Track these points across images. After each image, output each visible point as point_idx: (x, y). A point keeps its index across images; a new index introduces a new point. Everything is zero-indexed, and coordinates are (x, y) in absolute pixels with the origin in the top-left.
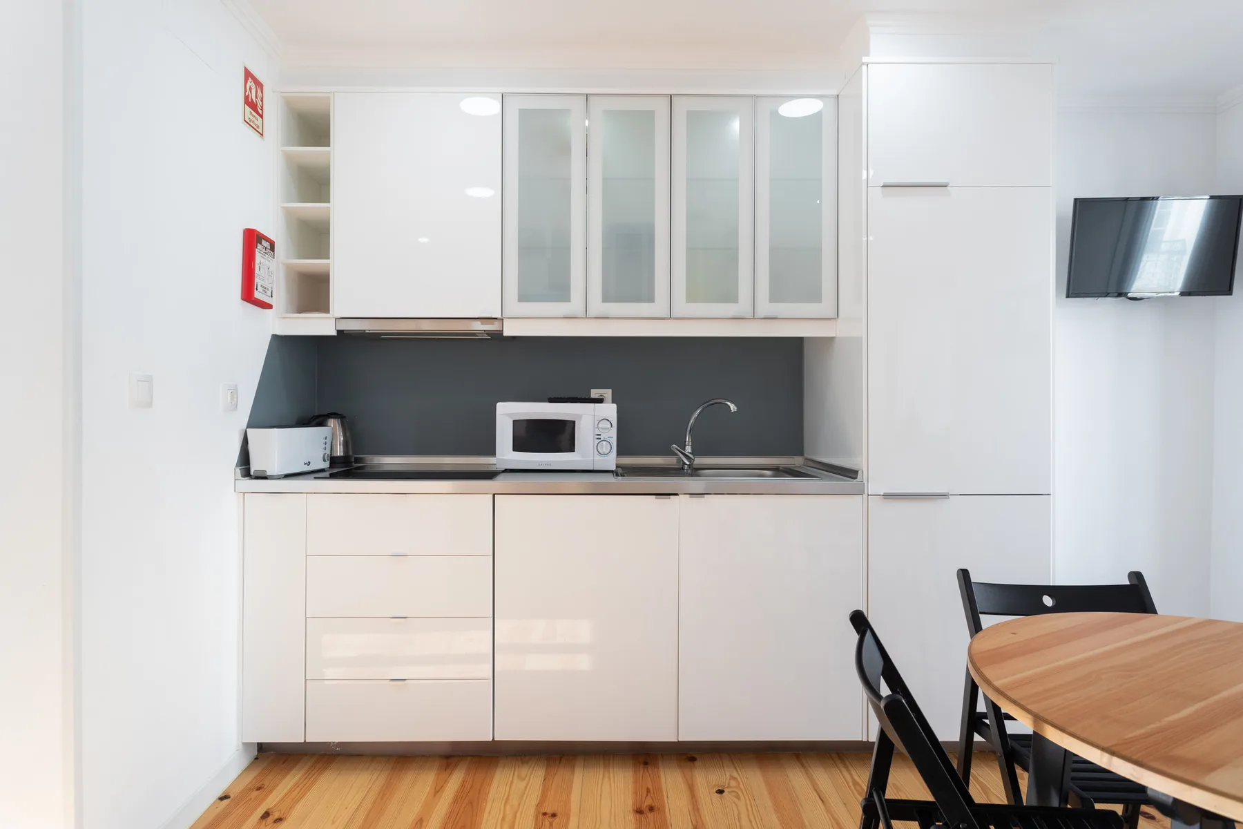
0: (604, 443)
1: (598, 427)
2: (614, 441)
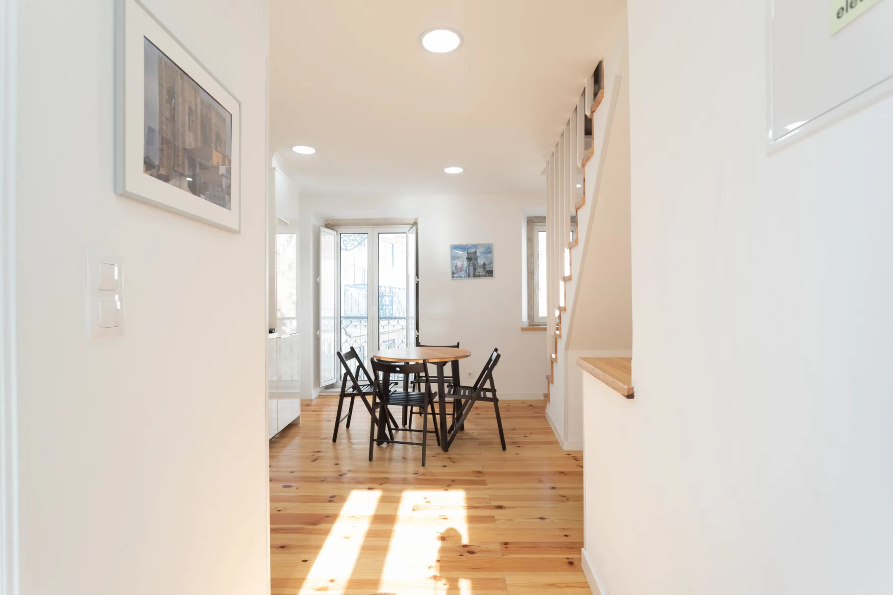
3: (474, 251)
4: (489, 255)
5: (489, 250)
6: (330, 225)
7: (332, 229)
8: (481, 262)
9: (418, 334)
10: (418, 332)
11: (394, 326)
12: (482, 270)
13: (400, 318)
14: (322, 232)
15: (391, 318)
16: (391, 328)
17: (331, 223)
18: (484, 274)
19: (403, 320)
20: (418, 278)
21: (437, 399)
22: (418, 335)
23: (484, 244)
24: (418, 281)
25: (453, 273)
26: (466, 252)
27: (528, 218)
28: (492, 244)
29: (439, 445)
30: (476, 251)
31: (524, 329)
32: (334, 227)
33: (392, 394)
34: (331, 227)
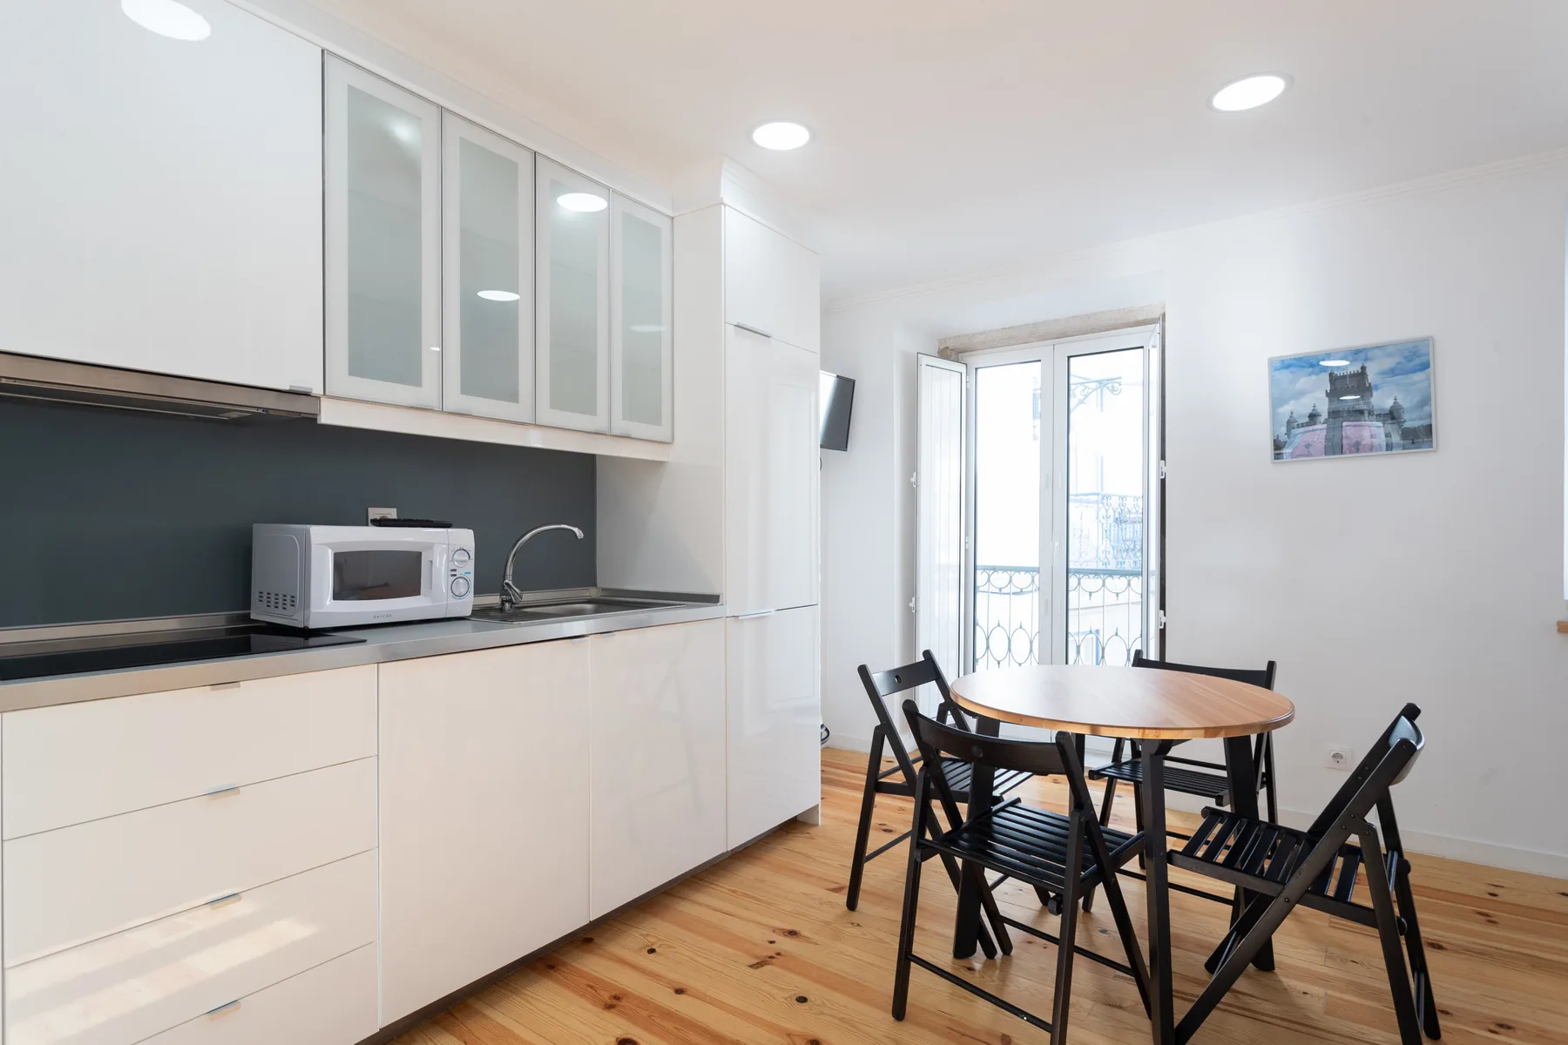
0: (461, 580)
1: (452, 561)
2: (471, 577)
6: (952, 352)
7: (955, 360)
9: (1163, 618)
10: (1164, 614)
11: (1117, 594)
12: (1387, 429)
13: (1133, 573)
14: (924, 366)
15: (1111, 573)
16: (1110, 599)
17: (951, 344)
18: (1395, 439)
19: (1138, 578)
20: (1164, 465)
22: (1163, 624)
23: (1395, 344)
24: (1164, 476)
25: (1278, 446)
28: (1427, 341)
30: (1363, 368)
31: (1556, 628)
32: (960, 355)
33: (1003, 809)
34: (953, 356)
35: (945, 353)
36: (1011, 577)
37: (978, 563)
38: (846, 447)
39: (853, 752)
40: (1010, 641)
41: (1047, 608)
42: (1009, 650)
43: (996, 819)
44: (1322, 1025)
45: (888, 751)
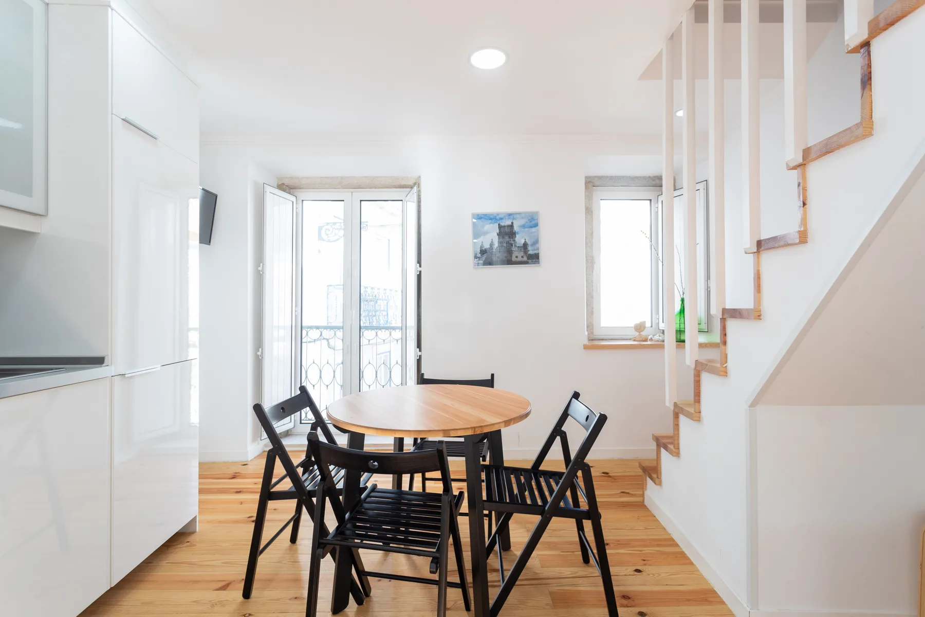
3: (508, 223)
4: (534, 230)
5: (532, 222)
6: (287, 187)
7: (290, 193)
8: (520, 240)
9: (419, 354)
10: (420, 351)
11: (384, 339)
12: (522, 254)
13: (394, 328)
14: (268, 193)
15: (380, 328)
17: (286, 182)
18: (525, 259)
19: (397, 331)
20: (420, 266)
21: (464, 507)
22: (420, 356)
23: (525, 213)
24: (420, 272)
25: (477, 258)
26: (496, 226)
27: (586, 178)
28: (537, 213)
29: (468, 608)
30: (512, 223)
31: (583, 347)
32: (291, 190)
33: (368, 496)
34: (287, 191)
35: (282, 187)
36: (321, 333)
37: (303, 325)
38: (210, 242)
39: (213, 463)
40: (321, 371)
41: (347, 351)
42: (321, 377)
43: (366, 505)
44: (541, 576)
45: (279, 469)
